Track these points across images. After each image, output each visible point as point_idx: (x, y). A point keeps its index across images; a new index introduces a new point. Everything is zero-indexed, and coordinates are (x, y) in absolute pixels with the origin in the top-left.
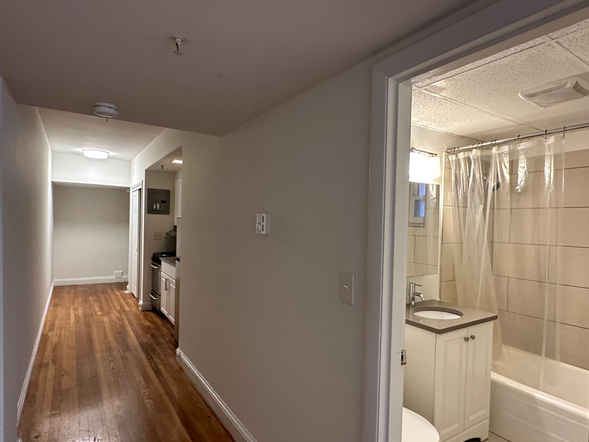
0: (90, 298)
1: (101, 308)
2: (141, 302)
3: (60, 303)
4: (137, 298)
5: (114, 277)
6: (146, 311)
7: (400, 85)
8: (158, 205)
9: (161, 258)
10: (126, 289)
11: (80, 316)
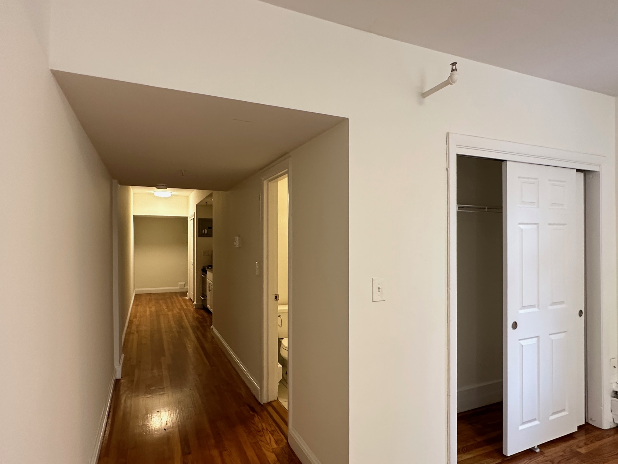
0: (161, 301)
1: (168, 307)
2: (195, 303)
3: (140, 304)
4: (193, 301)
5: (178, 288)
6: (198, 309)
7: (269, 183)
8: (206, 230)
9: (207, 269)
10: (186, 296)
11: (153, 311)
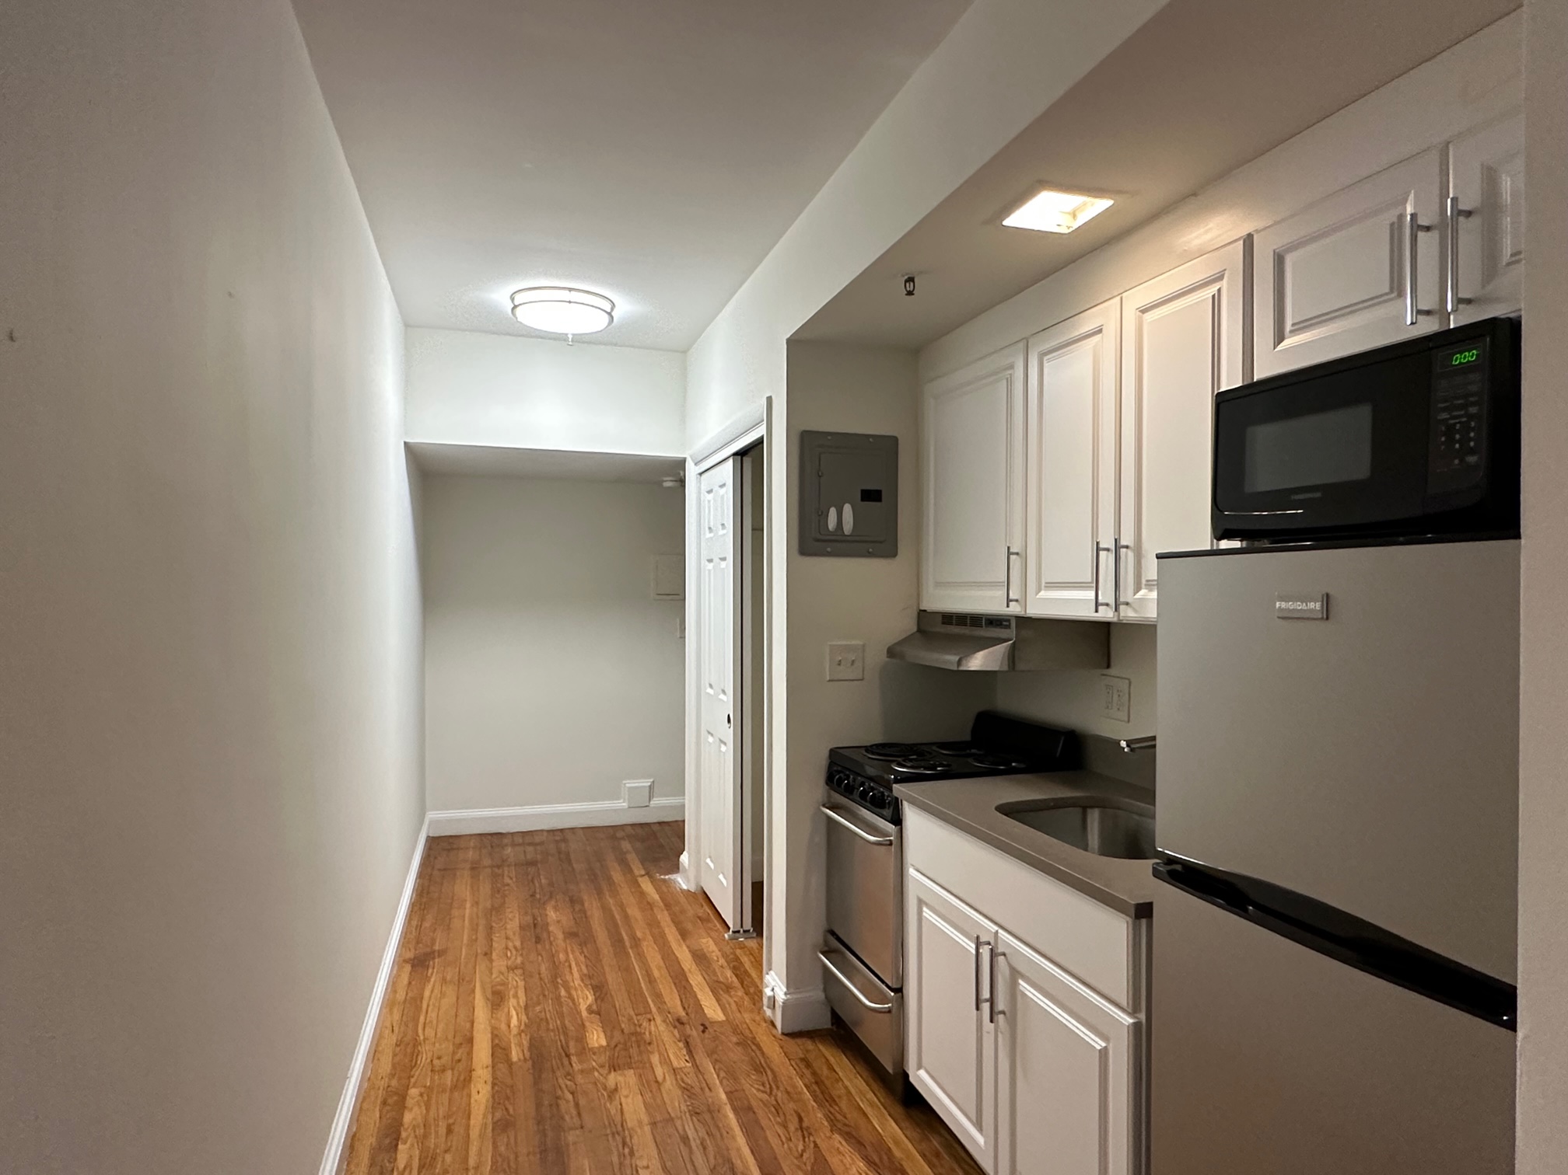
0: (551, 916)
4: (734, 932)
5: (623, 804)
8: (847, 510)
10: (676, 867)
